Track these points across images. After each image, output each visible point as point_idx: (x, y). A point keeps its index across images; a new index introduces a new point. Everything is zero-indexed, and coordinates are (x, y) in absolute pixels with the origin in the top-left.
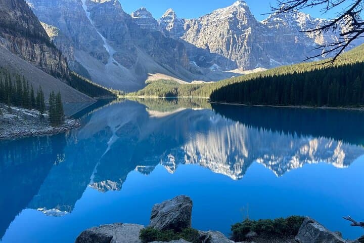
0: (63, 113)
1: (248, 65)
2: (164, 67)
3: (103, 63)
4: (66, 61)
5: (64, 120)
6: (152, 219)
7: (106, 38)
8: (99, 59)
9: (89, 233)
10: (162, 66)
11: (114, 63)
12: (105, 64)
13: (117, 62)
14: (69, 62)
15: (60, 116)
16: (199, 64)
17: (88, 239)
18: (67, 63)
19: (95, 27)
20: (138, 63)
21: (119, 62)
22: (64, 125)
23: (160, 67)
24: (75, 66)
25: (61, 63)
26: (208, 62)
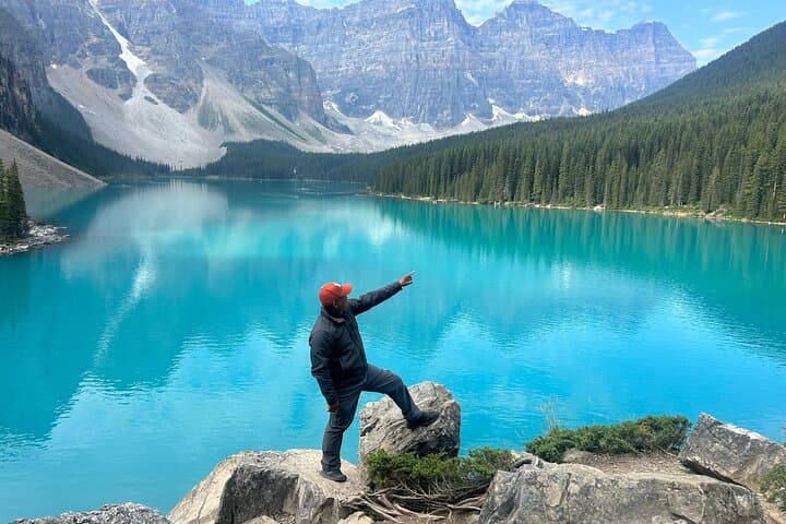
0: (24, 212)
1: (449, 118)
2: (266, 113)
3: (121, 96)
4: (25, 89)
5: (28, 229)
6: (363, 434)
7: (127, 38)
8: (111, 86)
9: (249, 470)
10: (261, 109)
11: (148, 99)
12: (126, 99)
13: (153, 97)
14: (33, 90)
15: (19, 220)
16: (346, 110)
17: (249, 484)
18: (29, 94)
19: (100, 10)
20: (205, 100)
21: (159, 98)
22: (29, 240)
23: (257, 113)
24: (50, 102)
25: (13, 92)
26: (364, 107)
